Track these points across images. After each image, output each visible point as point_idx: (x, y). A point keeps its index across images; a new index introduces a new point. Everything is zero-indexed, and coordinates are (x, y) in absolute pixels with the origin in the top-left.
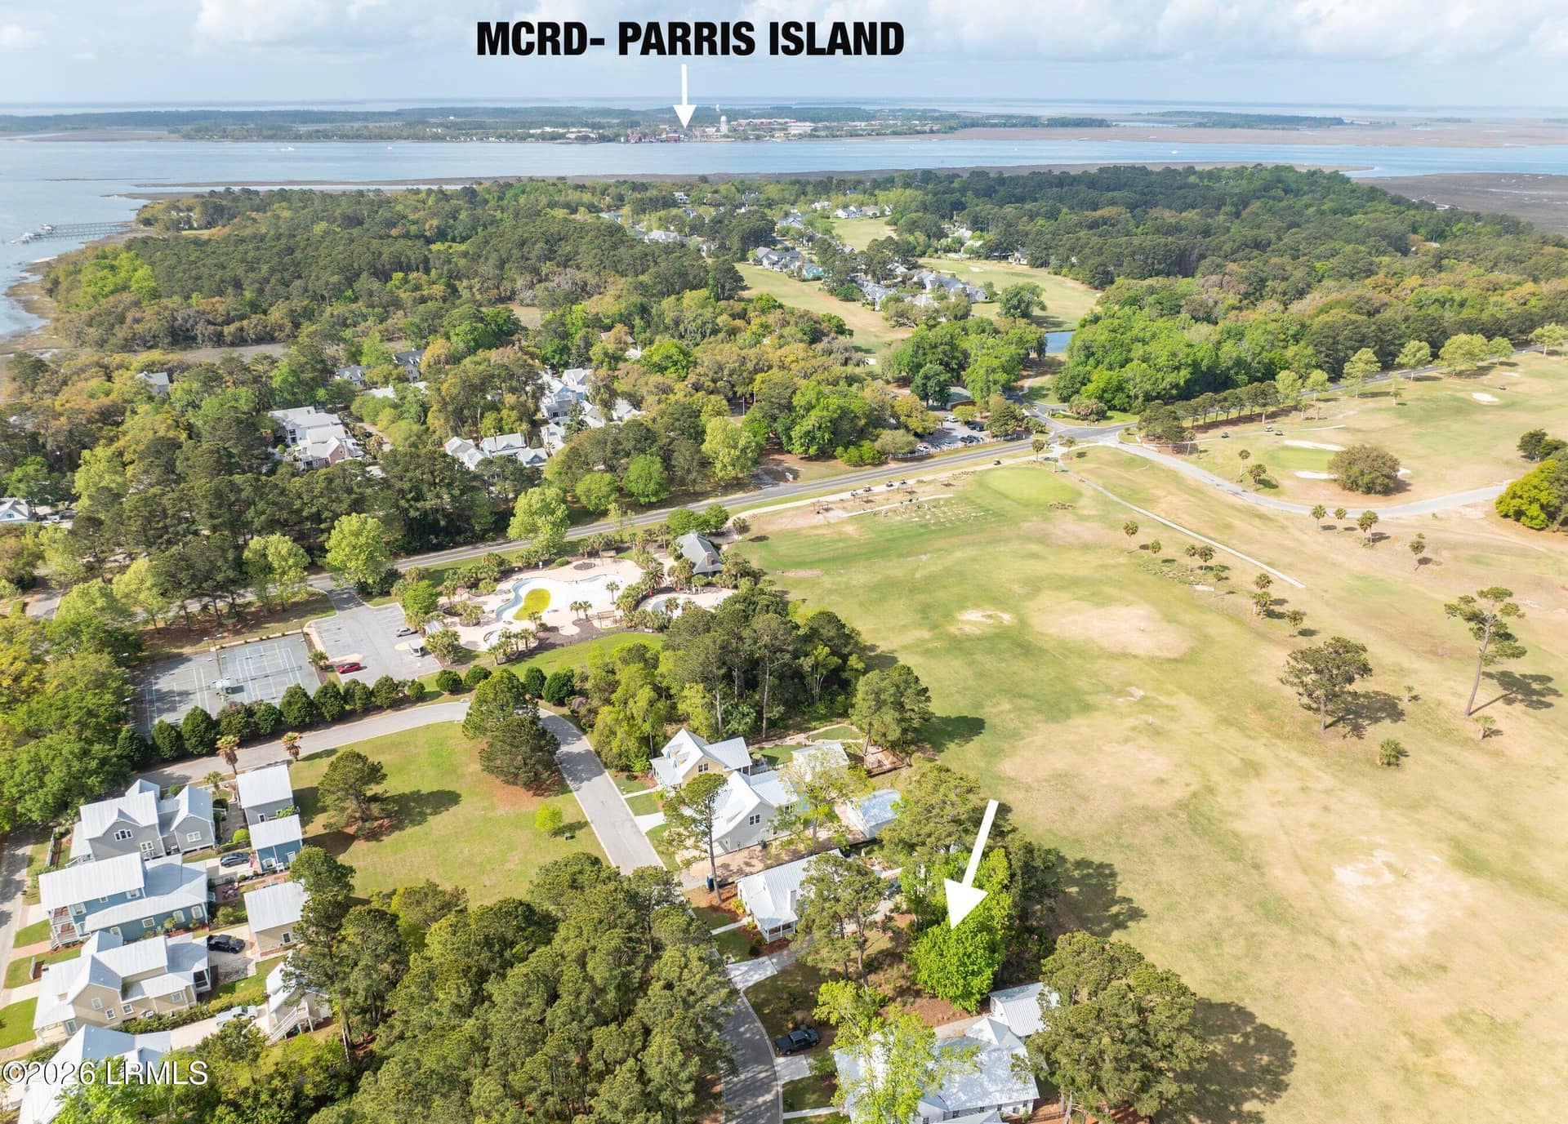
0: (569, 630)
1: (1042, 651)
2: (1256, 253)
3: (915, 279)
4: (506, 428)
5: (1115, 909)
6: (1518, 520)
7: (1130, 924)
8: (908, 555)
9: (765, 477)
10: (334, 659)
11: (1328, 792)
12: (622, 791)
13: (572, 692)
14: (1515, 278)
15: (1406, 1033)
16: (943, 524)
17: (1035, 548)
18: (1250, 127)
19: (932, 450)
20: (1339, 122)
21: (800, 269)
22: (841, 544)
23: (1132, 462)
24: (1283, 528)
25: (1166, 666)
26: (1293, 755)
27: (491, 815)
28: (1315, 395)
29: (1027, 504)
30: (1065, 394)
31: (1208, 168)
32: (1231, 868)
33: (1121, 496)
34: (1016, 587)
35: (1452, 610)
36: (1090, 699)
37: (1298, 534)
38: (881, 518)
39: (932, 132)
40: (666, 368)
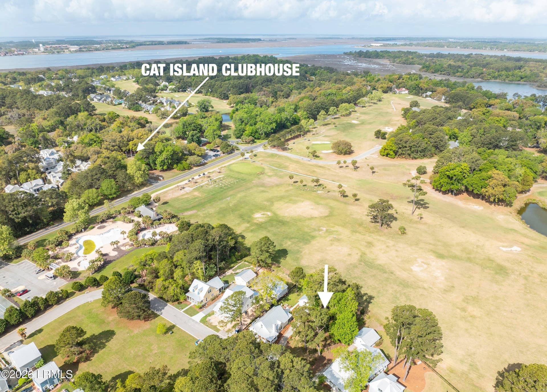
0: (113, 254)
1: (288, 222)
2: (269, 83)
3: (159, 101)
4: (32, 177)
5: (365, 298)
6: (387, 156)
7: (371, 301)
8: (222, 199)
9: (151, 180)
10: (13, 291)
11: (394, 246)
12: (180, 309)
13: (136, 277)
14: (344, 86)
15: (457, 308)
16: (227, 186)
17: (262, 189)
18: (235, 42)
19: (206, 161)
20: (260, 40)
21: (112, 101)
22: (197, 200)
23: (273, 155)
24: (329, 169)
25: (326, 219)
26: (378, 237)
27: (132, 335)
28: (311, 127)
29: (250, 175)
30: (238, 135)
31: (233, 56)
32: (386, 275)
33: (276, 167)
34: (265, 203)
35: (405, 184)
36: (313, 234)
37: (334, 170)
38: (204, 188)
39: (127, 48)
40: (92, 144)
